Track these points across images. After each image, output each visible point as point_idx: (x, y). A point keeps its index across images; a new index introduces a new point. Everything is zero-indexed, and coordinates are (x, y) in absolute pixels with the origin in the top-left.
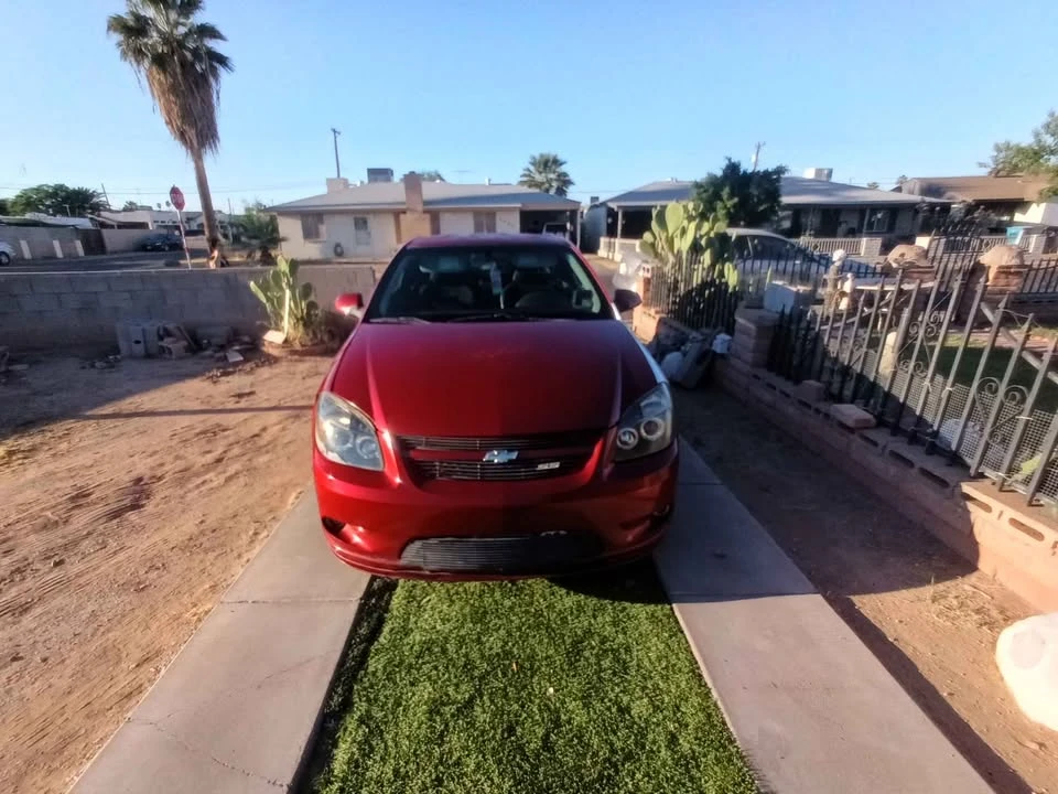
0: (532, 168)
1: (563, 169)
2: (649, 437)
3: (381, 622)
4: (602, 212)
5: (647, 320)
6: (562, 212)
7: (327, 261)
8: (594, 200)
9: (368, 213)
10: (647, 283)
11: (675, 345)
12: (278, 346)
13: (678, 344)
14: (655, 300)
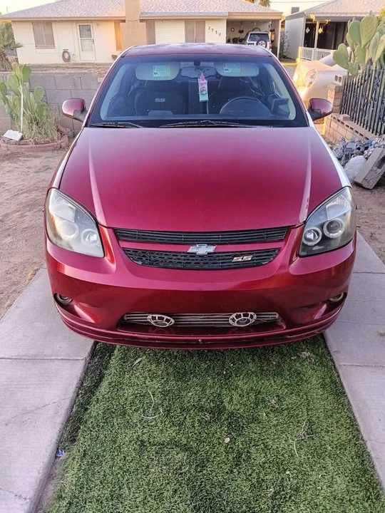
2: (331, 235)
3: (101, 377)
4: (302, 21)
5: (336, 125)
6: (265, 21)
7: (57, 67)
8: (295, 10)
9: (92, 21)
10: (338, 90)
11: (359, 149)
12: (16, 143)
13: (363, 149)
14: (344, 107)
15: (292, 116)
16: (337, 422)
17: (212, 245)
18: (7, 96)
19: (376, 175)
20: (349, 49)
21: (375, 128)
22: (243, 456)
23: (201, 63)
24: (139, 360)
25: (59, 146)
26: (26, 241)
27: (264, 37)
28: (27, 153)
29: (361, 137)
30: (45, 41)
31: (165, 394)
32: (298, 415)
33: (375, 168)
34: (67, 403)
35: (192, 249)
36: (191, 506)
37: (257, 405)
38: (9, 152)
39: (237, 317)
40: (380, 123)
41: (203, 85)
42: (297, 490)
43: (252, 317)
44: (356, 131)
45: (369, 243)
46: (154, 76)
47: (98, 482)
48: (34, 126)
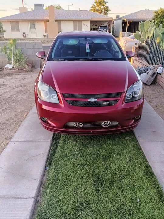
0: (95, 4)
1: (107, 5)
2: (135, 96)
3: (57, 147)
4: (121, 21)
5: (136, 62)
6: (106, 21)
7: (21, 40)
8: (118, 17)
9: (35, 21)
10: (136, 49)
11: (145, 70)
12: (10, 69)
13: (146, 70)
14: (139, 55)
15: (120, 57)
16: (139, 157)
17: (96, 98)
18: (7, 51)
19: (151, 80)
20: (140, 32)
21: (151, 62)
22: (108, 167)
23: (87, 38)
24: (70, 141)
25: (27, 70)
26: (21, 104)
27: (105, 28)
28: (15, 73)
29: (145, 66)
30: (16, 29)
31: (80, 150)
32: (125, 155)
33: (151, 77)
34: (47, 154)
35: (89, 100)
36: (93, 181)
37: (112, 153)
38: (8, 73)
39: (105, 123)
40: (152, 61)
41: (88, 46)
42: (127, 176)
43: (109, 123)
44: (143, 64)
45: (149, 103)
46: (70, 43)
47: (61, 175)
48: (18, 63)
